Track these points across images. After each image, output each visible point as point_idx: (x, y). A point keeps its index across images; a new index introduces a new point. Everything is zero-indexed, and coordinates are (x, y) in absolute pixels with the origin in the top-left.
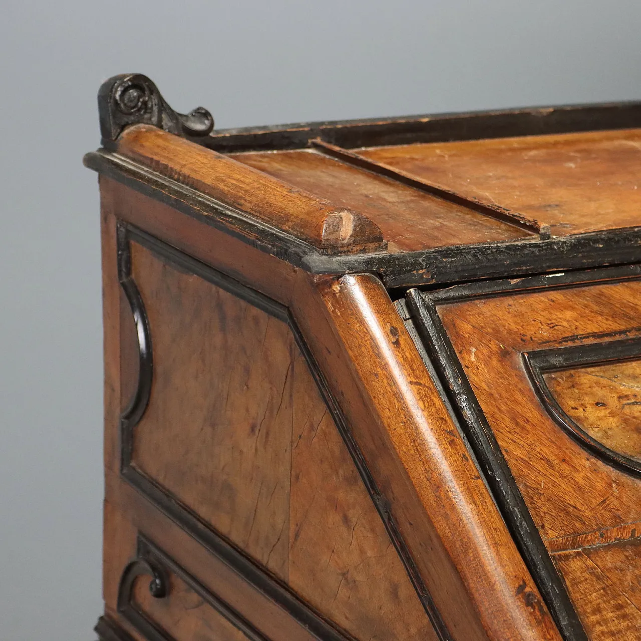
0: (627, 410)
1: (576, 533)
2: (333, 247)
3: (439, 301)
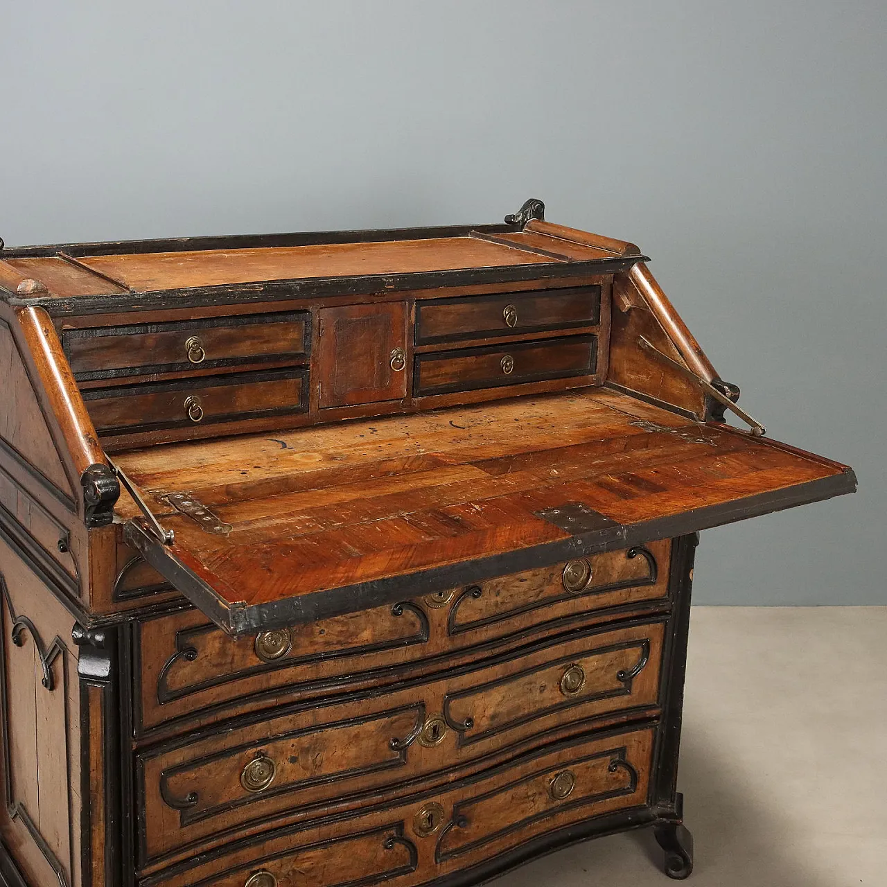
2: (23, 295)
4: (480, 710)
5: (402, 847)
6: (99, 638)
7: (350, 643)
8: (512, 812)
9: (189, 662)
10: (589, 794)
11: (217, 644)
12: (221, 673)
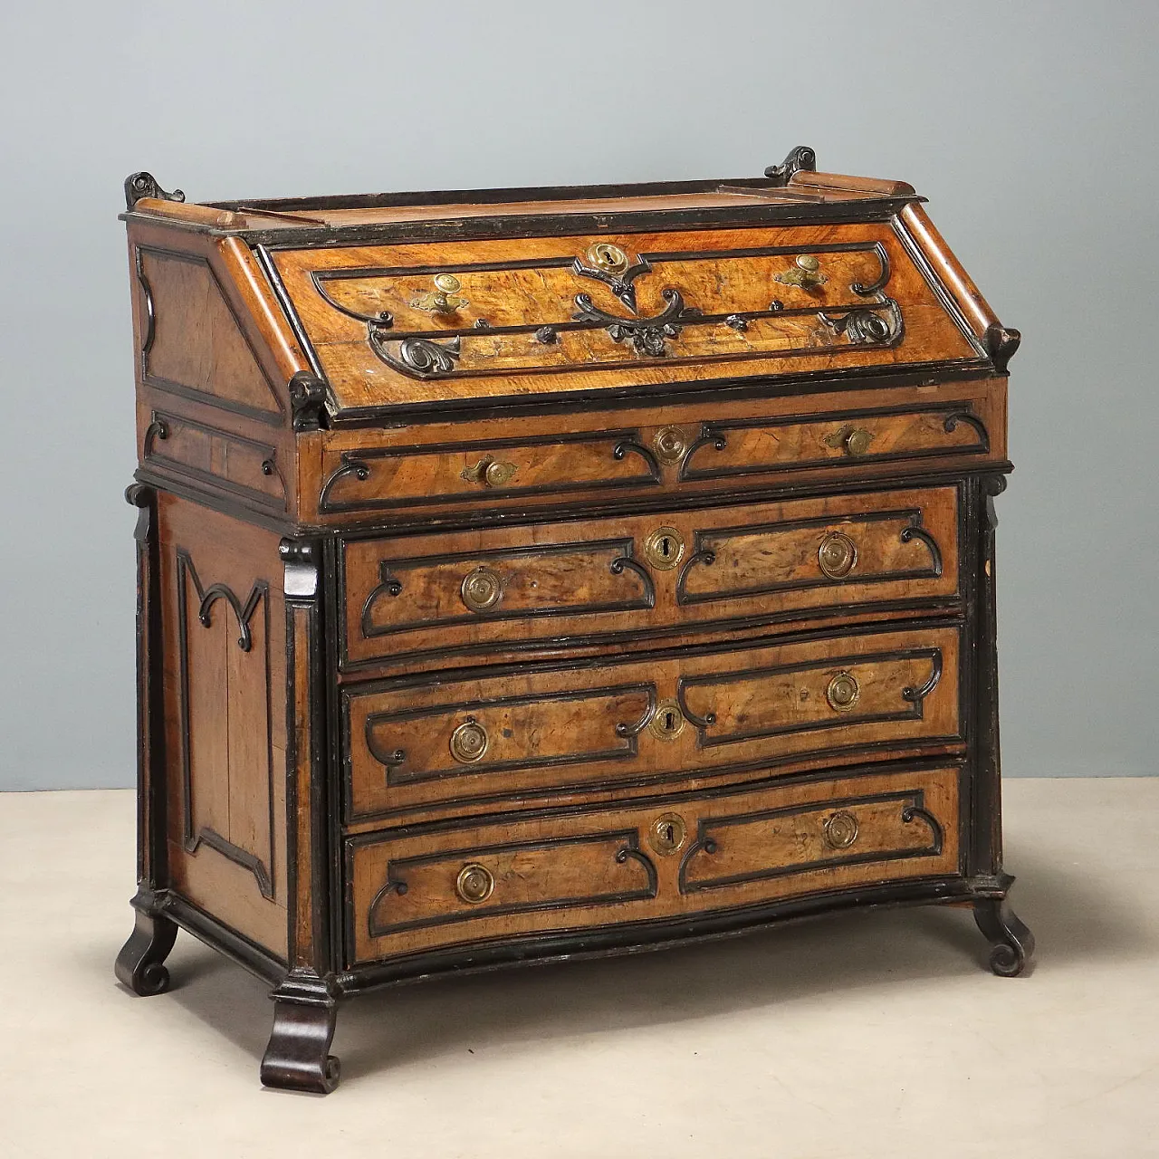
0: (360, 296)
1: (326, 337)
2: (223, 226)
3: (272, 250)
4: (723, 706)
5: (639, 865)
6: (306, 550)
7: (566, 601)
8: (776, 850)
9: (393, 597)
10: (879, 849)
11: (422, 584)
12: (426, 616)
